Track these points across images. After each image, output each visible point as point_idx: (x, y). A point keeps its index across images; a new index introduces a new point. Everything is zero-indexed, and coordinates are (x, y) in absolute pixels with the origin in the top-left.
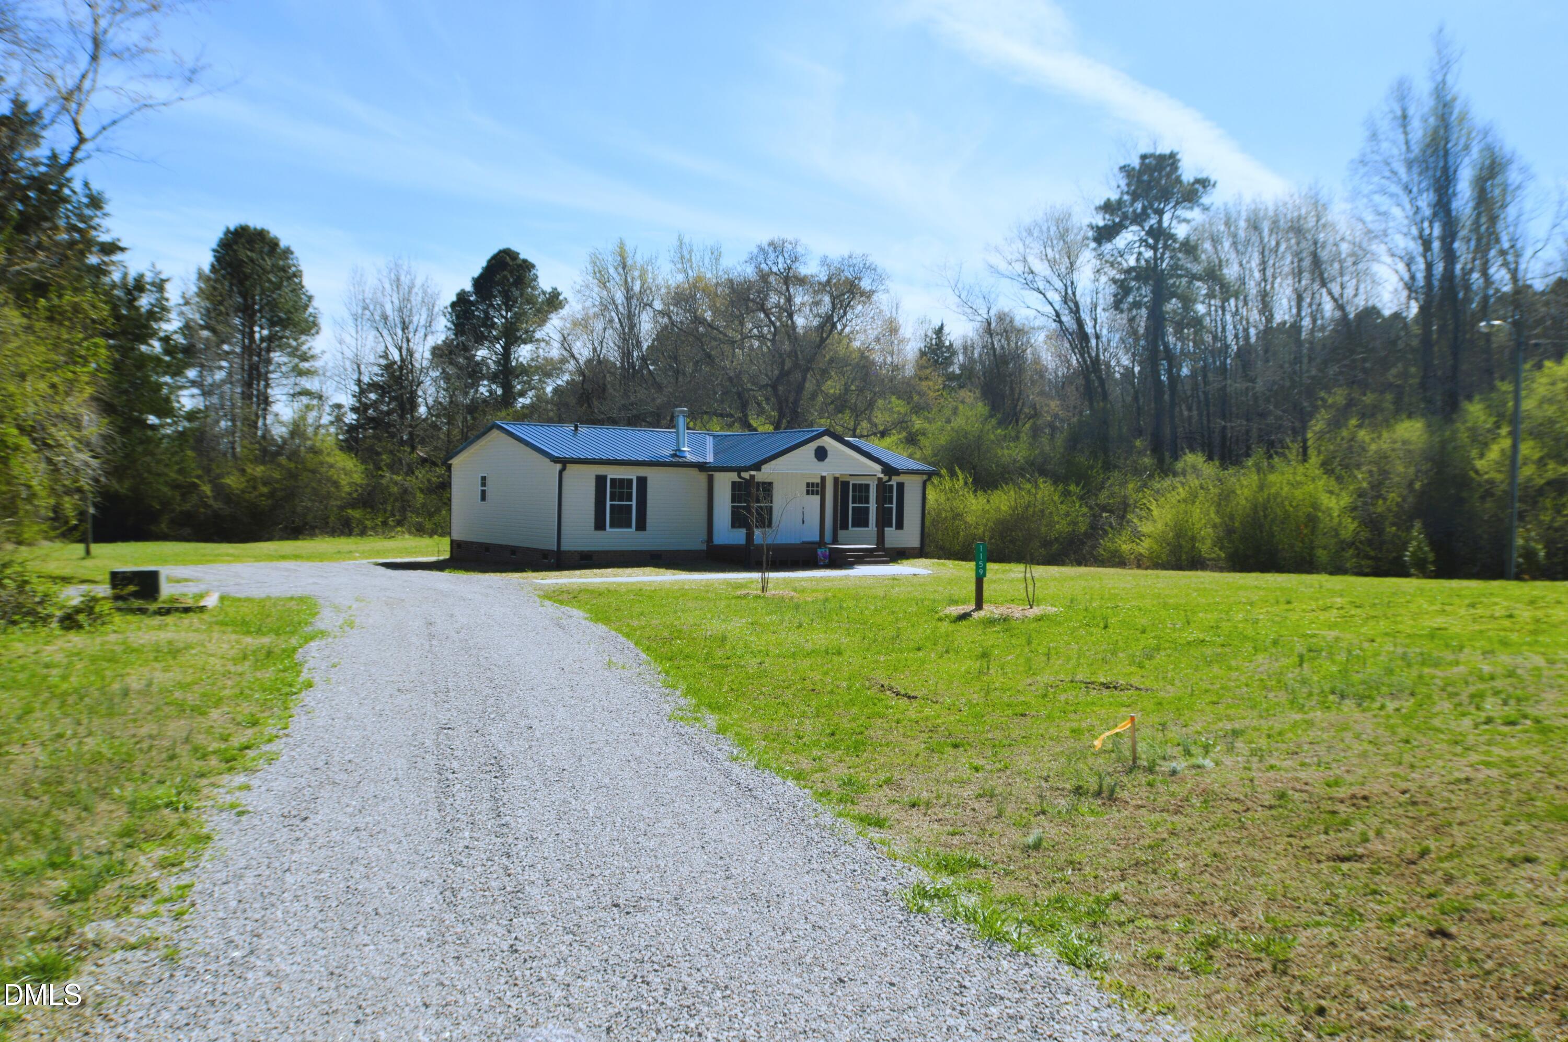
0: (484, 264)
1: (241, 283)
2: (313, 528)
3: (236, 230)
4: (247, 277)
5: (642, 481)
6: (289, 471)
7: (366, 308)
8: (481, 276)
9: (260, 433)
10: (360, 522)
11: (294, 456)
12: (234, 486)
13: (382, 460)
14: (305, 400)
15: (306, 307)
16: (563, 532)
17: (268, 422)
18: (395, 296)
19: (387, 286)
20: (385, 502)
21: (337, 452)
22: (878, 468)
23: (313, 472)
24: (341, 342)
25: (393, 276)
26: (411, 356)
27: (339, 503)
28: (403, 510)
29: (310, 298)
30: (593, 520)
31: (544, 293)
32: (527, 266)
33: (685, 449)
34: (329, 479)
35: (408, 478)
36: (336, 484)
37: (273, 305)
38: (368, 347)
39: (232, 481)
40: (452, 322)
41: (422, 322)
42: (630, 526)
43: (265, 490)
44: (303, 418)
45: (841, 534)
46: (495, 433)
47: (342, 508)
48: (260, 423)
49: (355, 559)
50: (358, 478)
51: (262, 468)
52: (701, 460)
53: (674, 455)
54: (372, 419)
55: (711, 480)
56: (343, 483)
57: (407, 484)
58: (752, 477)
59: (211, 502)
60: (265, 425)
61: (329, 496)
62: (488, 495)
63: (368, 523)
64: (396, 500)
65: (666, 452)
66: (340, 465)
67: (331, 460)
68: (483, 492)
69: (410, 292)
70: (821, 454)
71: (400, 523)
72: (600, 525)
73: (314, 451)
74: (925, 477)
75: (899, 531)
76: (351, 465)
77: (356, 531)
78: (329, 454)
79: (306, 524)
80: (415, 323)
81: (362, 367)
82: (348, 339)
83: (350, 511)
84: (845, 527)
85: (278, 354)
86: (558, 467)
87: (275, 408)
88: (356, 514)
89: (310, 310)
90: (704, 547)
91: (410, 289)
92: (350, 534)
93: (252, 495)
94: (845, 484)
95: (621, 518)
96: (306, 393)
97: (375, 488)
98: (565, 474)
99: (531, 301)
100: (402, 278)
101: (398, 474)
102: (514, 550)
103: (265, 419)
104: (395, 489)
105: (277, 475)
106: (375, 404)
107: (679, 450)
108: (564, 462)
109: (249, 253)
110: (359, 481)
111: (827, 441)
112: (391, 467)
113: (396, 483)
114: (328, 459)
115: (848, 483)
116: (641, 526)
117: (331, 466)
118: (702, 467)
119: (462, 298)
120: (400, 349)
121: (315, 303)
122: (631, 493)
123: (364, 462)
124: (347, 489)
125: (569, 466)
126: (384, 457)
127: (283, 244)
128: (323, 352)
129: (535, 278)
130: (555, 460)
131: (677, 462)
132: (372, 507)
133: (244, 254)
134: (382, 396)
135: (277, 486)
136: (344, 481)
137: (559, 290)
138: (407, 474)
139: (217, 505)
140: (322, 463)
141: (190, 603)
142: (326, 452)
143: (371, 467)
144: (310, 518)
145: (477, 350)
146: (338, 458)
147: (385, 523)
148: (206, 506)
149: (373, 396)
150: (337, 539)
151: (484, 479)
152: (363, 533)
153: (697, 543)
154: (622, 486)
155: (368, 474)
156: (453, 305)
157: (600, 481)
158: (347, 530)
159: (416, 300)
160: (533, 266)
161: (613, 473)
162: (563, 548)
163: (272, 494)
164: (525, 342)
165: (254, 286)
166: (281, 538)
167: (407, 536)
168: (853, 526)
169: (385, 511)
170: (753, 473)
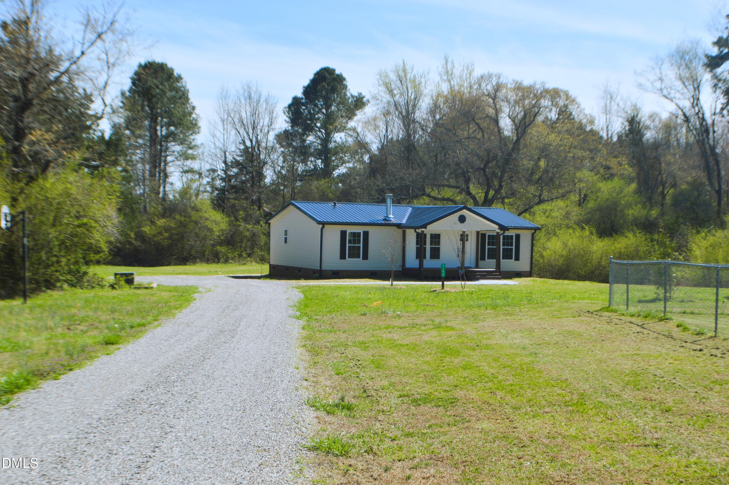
0: (311, 77)
1: (150, 100)
2: (195, 258)
3: (146, 65)
4: (153, 96)
5: (366, 234)
6: (181, 222)
7: (229, 115)
8: (309, 86)
9: (161, 195)
10: (225, 255)
11: (184, 212)
12: (148, 233)
13: (239, 215)
14: (190, 176)
15: (190, 114)
16: (323, 260)
17: (167, 189)
18: (248, 108)
19: (243, 101)
20: (241, 242)
21: (211, 210)
22: (496, 227)
23: (196, 223)
24: (214, 136)
25: (246, 94)
26: (259, 145)
27: (212, 242)
28: (252, 248)
29: (194, 108)
30: (339, 254)
31: (352, 96)
32: (340, 79)
33: (391, 216)
34: (206, 227)
35: (256, 227)
36: (211, 230)
37: (169, 114)
38: (231, 139)
39: (147, 229)
40: (289, 118)
41: (265, 124)
42: (359, 257)
43: (166, 234)
44: (189, 187)
45: (481, 263)
46: (291, 207)
47: (213, 246)
48: (162, 189)
49: (219, 274)
50: (224, 226)
51: (164, 220)
52: (400, 222)
53: (385, 220)
54: (233, 187)
55: (404, 233)
56: (215, 229)
57: (255, 230)
58: (423, 232)
59: (133, 241)
60: (164, 191)
61: (205, 238)
62: (288, 240)
63: (230, 255)
64: (248, 240)
65: (380, 218)
66: (213, 218)
67: (207, 215)
68: (286, 239)
69: (257, 104)
70: (462, 219)
71: (249, 255)
72: (343, 257)
73: (195, 209)
74: (533, 231)
75: (517, 262)
76: (220, 218)
77: (222, 260)
78: (206, 212)
79: (191, 255)
80: (261, 124)
81: (227, 153)
82: (218, 134)
83: (218, 247)
84: (483, 259)
85: (173, 143)
86: (321, 226)
87: (170, 180)
88: (222, 249)
89: (194, 116)
90: (400, 269)
91: (258, 102)
92: (218, 262)
93: (159, 238)
94: (483, 235)
95: (354, 254)
96: (191, 171)
97: (235, 233)
98: (324, 230)
99: (343, 101)
100: (253, 95)
101: (249, 224)
102: (300, 270)
103: (164, 187)
104: (248, 234)
105: (173, 225)
106: (236, 176)
107: (387, 217)
108: (323, 224)
109: (155, 81)
110: (224, 228)
111: (465, 212)
112: (245, 220)
113: (248, 230)
114: (205, 215)
115: (485, 234)
116: (365, 257)
117: (207, 219)
118: (399, 226)
119: (296, 101)
120: (251, 141)
121: (197, 111)
122: (360, 240)
123: (228, 215)
124: (217, 233)
125: (326, 226)
126: (241, 213)
127: (176, 73)
128: (202, 144)
129: (345, 87)
130: (319, 223)
131: (386, 223)
132: (233, 245)
133: (151, 82)
134: (241, 170)
135: (174, 232)
136: (216, 229)
137: (363, 94)
138: (255, 224)
139: (137, 243)
140: (201, 217)
141: (147, 286)
142: (204, 210)
143: (233, 218)
144: (193, 252)
145: (308, 136)
146: (211, 214)
147: (240, 256)
148: (130, 243)
149: (235, 170)
150: (210, 265)
151: (286, 231)
152: (226, 261)
153: (396, 267)
154: (355, 235)
155: (230, 224)
156: (290, 106)
157: (343, 233)
158: (216, 260)
159: (263, 107)
160: (344, 79)
161: (350, 230)
162: (323, 269)
163: (170, 238)
164: (339, 131)
165: (157, 103)
166: (175, 264)
167: (254, 264)
168: (488, 258)
169: (241, 247)
170: (423, 229)
